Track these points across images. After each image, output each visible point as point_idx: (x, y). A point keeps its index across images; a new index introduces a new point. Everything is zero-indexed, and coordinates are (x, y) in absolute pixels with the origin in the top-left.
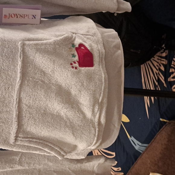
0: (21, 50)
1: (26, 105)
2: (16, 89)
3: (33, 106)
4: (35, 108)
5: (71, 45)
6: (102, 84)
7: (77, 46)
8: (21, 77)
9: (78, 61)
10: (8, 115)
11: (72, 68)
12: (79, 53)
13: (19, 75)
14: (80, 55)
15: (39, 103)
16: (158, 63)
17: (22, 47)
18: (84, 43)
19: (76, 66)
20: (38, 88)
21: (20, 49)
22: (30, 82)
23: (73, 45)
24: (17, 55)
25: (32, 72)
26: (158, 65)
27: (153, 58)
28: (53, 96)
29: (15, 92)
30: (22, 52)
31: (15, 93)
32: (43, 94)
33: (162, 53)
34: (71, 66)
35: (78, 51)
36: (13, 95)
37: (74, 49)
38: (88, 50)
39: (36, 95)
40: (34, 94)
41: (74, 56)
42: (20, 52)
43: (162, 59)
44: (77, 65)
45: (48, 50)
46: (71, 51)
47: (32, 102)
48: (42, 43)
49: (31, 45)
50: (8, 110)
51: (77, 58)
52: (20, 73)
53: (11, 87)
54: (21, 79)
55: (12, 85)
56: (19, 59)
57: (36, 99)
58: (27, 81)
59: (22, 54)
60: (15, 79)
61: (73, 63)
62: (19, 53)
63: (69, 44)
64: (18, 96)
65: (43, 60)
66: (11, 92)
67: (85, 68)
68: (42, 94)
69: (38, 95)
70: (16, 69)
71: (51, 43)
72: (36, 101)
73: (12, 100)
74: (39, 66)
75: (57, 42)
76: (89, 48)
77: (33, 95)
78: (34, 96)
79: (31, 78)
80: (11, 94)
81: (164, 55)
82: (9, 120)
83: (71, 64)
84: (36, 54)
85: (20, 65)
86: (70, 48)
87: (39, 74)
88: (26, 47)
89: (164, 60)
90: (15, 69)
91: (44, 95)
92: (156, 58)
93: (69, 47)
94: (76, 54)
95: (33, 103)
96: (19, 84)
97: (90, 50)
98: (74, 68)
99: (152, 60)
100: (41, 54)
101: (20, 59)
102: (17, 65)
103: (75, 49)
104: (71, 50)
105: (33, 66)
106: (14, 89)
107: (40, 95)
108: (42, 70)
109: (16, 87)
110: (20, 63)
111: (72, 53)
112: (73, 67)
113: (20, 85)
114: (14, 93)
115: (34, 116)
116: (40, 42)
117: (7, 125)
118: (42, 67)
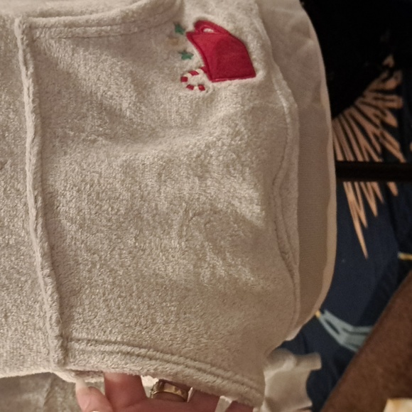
0: (25, 43)
1: (72, 221)
2: (27, 168)
3: (93, 221)
4: (102, 232)
5: (173, 27)
6: (287, 129)
7: (191, 28)
8: (39, 128)
9: (203, 65)
10: (13, 258)
11: (187, 89)
12: (201, 44)
13: (30, 121)
14: (203, 49)
15: (112, 208)
16: (376, 107)
17: (27, 35)
18: (210, 18)
19: (200, 82)
20: (98, 158)
21: (22, 39)
22: (70, 142)
23: (179, 28)
24: (14, 61)
25: (70, 111)
26: (378, 113)
27: (360, 99)
28: (150, 183)
29: (25, 178)
30: (28, 50)
31: (28, 179)
32: (118, 176)
33: (385, 80)
34: (184, 84)
35: (197, 41)
36: (19, 186)
37: (183, 38)
38: (227, 32)
39: (96, 182)
40: (88, 179)
41: (186, 55)
42: (24, 51)
43: (388, 97)
44: (202, 77)
45: (108, 41)
46: (176, 44)
47: (86, 207)
48: (87, 21)
49: (52, 26)
50: (11, 243)
51: (197, 59)
52: (34, 111)
53: (9, 162)
54: (40, 132)
55: (12, 154)
56: (23, 69)
57: (98, 198)
58: (60, 141)
59: (29, 56)
60: (20, 137)
61: (189, 75)
62: (21, 52)
63: (165, 23)
64: (40, 189)
65: (99, 71)
66: (12, 177)
67: (228, 82)
68: (115, 178)
69: (102, 181)
70: (17, 103)
71: (114, 19)
72: (101, 201)
73: (20, 206)
74: (89, 92)
75: (132, 17)
76: (228, 27)
77: (86, 184)
78: (91, 186)
79: (72, 129)
80: (13, 187)
81: (391, 84)
82: (23, 279)
83: (184, 79)
84: (76, 55)
85: (28, 89)
86: (170, 36)
87: (93, 117)
88: (41, 33)
89: (394, 97)
90: (15, 105)
91: (123, 181)
92: (369, 96)
93: (168, 31)
94: (191, 48)
95: (93, 212)
96: (36, 149)
97: (232, 32)
98: (196, 88)
99: (358, 103)
100: (90, 54)
101: (27, 69)
102: (21, 91)
103: (186, 38)
104: (175, 40)
105: (70, 93)
106: (23, 170)
107: (111, 181)
108: (101, 104)
109: (27, 161)
110: (27, 83)
111: (181, 48)
112: (191, 87)
113: (38, 154)
114: (22, 181)
115: (105, 260)
116: (79, 17)
117: (16, 296)
118: (99, 94)
